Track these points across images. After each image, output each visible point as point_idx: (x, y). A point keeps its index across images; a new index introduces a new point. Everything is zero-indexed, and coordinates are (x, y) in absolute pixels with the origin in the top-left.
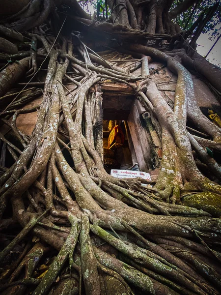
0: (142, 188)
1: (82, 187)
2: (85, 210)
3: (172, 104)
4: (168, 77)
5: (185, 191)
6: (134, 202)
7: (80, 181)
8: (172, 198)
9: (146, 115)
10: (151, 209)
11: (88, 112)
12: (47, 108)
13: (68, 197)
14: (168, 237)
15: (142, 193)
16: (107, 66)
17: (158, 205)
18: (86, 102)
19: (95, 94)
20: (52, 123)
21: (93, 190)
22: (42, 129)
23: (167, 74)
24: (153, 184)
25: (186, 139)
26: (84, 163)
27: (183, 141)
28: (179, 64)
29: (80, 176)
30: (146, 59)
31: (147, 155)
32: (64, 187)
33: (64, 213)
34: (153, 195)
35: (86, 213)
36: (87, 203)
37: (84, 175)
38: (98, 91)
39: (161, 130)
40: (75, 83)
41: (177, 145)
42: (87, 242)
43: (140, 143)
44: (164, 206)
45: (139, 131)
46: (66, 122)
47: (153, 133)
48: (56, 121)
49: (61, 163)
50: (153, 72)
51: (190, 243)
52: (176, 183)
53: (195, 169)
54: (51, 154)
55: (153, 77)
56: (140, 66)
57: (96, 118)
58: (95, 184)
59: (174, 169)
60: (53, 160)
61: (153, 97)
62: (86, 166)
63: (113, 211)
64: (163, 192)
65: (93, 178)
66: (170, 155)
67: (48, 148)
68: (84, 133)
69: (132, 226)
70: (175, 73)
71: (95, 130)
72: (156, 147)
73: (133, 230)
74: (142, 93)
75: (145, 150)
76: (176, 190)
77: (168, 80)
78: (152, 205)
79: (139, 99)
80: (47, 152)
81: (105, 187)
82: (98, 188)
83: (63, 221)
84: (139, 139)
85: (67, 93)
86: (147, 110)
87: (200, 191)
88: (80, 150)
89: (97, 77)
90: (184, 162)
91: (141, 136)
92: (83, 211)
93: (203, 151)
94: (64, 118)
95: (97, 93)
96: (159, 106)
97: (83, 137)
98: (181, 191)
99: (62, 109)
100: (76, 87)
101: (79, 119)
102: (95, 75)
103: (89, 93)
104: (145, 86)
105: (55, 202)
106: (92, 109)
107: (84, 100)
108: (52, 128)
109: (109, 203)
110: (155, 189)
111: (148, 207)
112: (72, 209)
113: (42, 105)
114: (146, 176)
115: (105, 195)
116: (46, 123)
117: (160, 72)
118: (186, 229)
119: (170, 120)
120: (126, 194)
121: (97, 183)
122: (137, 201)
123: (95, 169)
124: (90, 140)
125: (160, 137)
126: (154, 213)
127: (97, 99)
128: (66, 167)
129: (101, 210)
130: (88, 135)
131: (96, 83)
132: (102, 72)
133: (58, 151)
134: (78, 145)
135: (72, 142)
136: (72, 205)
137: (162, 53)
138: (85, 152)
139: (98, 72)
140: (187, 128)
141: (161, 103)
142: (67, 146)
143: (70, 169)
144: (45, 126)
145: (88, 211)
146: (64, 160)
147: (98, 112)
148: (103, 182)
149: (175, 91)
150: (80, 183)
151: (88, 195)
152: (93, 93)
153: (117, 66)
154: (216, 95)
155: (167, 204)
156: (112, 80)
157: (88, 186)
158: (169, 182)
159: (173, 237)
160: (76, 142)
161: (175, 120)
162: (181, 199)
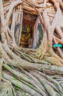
2: (2, 58)
3: (51, 23)
4: (53, 11)
5: (45, 56)
7: (3, 46)
8: (40, 58)
11: (14, 17)
14: (33, 70)
15: (29, 54)
17: (33, 60)
18: (14, 12)
26: (6, 39)
27: (50, 37)
37: (5, 44)
38: (21, 9)
39: (44, 32)
41: (48, 39)
43: (36, 37)
44: (36, 60)
51: (40, 73)
52: (43, 53)
58: (9, 49)
59: (44, 47)
61: (44, 17)
62: (7, 41)
64: (37, 55)
65: (10, 46)
66: (44, 42)
69: (20, 66)
74: (40, 14)
77: (52, 12)
78: (31, 59)
79: (39, 17)
84: (36, 35)
88: (5, 33)
90: (48, 46)
96: (45, 21)
98: (44, 56)
104: (42, 11)
106: (17, 16)
109: (13, 57)
110: (35, 54)
115: (13, 54)
119: (48, 28)
120: (22, 54)
121: (11, 49)
122: (26, 57)
123: (11, 43)
126: (32, 62)
131: (21, 4)
134: (5, 31)
135: (2, 29)
138: (7, 34)
140: (53, 33)
141: (47, 20)
147: (19, 19)
148: (14, 49)
149: (54, 17)
152: (19, 9)
155: (38, 60)
157: (5, 49)
158: (41, 52)
159: (35, 71)
160: (4, 29)
161: (50, 28)
162: (43, 58)
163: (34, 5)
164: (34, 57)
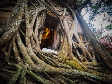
0: (53, 57)
1: (27, 54)
2: (26, 64)
3: (70, 29)
5: (67, 59)
6: (49, 62)
7: (27, 51)
9: (61, 30)
10: (55, 65)
11: (38, 22)
12: (16, 13)
13: (19, 58)
14: (58, 76)
15: (53, 59)
16: (50, 5)
17: (57, 64)
18: (38, 17)
19: (43, 15)
20: (18, 21)
21: (32, 56)
22: (11, 22)
23: (71, 18)
24: (57, 56)
25: (71, 42)
26: (30, 43)
27: (70, 42)
28: (75, 15)
29: (27, 49)
30: (65, 9)
31: (58, 44)
32: (17, 53)
33: (15, 64)
34: (56, 60)
35: (27, 65)
36: (28, 61)
37: (29, 48)
38: (44, 14)
39: (64, 37)
40: (34, 7)
41: (68, 43)
42: (23, 78)
43: (57, 40)
44: (59, 64)
45: (57, 35)
46: (25, 23)
47: (62, 37)
48: (20, 20)
49: (19, 41)
50: (67, 15)
51: (64, 78)
52: (65, 56)
53: (72, 52)
54: (14, 36)
55: (66, 17)
56: (63, 11)
57: (41, 25)
58: (34, 53)
59: (65, 51)
60: (14, 39)
61: (65, 24)
62: (32, 45)
63: (39, 65)
64: (60, 59)
65: (34, 50)
66: (65, 46)
67: (12, 32)
68: (34, 30)
69: (46, 71)
70: (73, 18)
71: (40, 30)
72: (62, 42)
73: (46, 73)
74: (61, 21)
75: (58, 43)
76: (64, 59)
77: (71, 20)
78: (55, 63)
79: (60, 23)
80: (11, 35)
81: (38, 55)
82: (35, 55)
83: (14, 68)
84: (56, 38)
85: (29, 9)
86: (62, 28)
87: (71, 60)
88: (30, 37)
89: (45, 8)
90: (69, 49)
91: (57, 37)
92: (25, 65)
93: (75, 47)
94: (25, 21)
95: (44, 15)
96: (66, 28)
97: (33, 31)
98: (66, 59)
99: (25, 16)
100: (34, 8)
101: (33, 23)
102: (44, 7)
103: (40, 14)
104: (63, 19)
105: (11, 59)
106: (40, 20)
107: (37, 16)
108: (17, 23)
109: (38, 62)
110: (58, 58)
111: (54, 64)
112: (20, 63)
113: (13, 10)
114: (56, 52)
115: (37, 58)
116: (14, 20)
117: (69, 16)
118: (64, 73)
119: (68, 34)
120: (47, 58)
121: (35, 53)
122: (50, 61)
123: (35, 47)
124: (36, 34)
125: (64, 39)
126: (55, 67)
127: (43, 18)
128: (21, 43)
129: (34, 64)
130: (35, 32)
131: (44, 10)
132: (48, 7)
133: (18, 35)
134: (29, 35)
135: (27, 33)
136: (20, 61)
137: (71, 9)
138: (32, 39)
139: (46, 6)
140: (72, 39)
141: (67, 27)
142: (24, 34)
143: (23, 45)
144: (13, 21)
145: (27, 64)
146: (20, 40)
147: (42, 23)
148: (38, 53)
149: (72, 24)
150: (26, 52)
151: (29, 57)
153: (55, 7)
154: (83, 30)
155: (60, 63)
156: (51, 12)
157: (30, 54)
158: (63, 56)
159: (59, 76)
160: (29, 33)
161: (70, 34)
162: (65, 62)
163: (56, 13)
164: (57, 61)
